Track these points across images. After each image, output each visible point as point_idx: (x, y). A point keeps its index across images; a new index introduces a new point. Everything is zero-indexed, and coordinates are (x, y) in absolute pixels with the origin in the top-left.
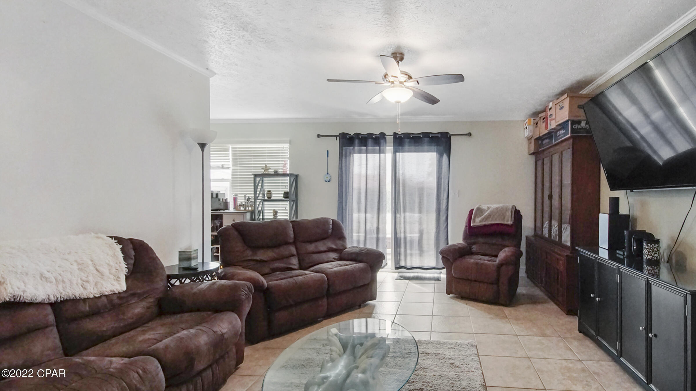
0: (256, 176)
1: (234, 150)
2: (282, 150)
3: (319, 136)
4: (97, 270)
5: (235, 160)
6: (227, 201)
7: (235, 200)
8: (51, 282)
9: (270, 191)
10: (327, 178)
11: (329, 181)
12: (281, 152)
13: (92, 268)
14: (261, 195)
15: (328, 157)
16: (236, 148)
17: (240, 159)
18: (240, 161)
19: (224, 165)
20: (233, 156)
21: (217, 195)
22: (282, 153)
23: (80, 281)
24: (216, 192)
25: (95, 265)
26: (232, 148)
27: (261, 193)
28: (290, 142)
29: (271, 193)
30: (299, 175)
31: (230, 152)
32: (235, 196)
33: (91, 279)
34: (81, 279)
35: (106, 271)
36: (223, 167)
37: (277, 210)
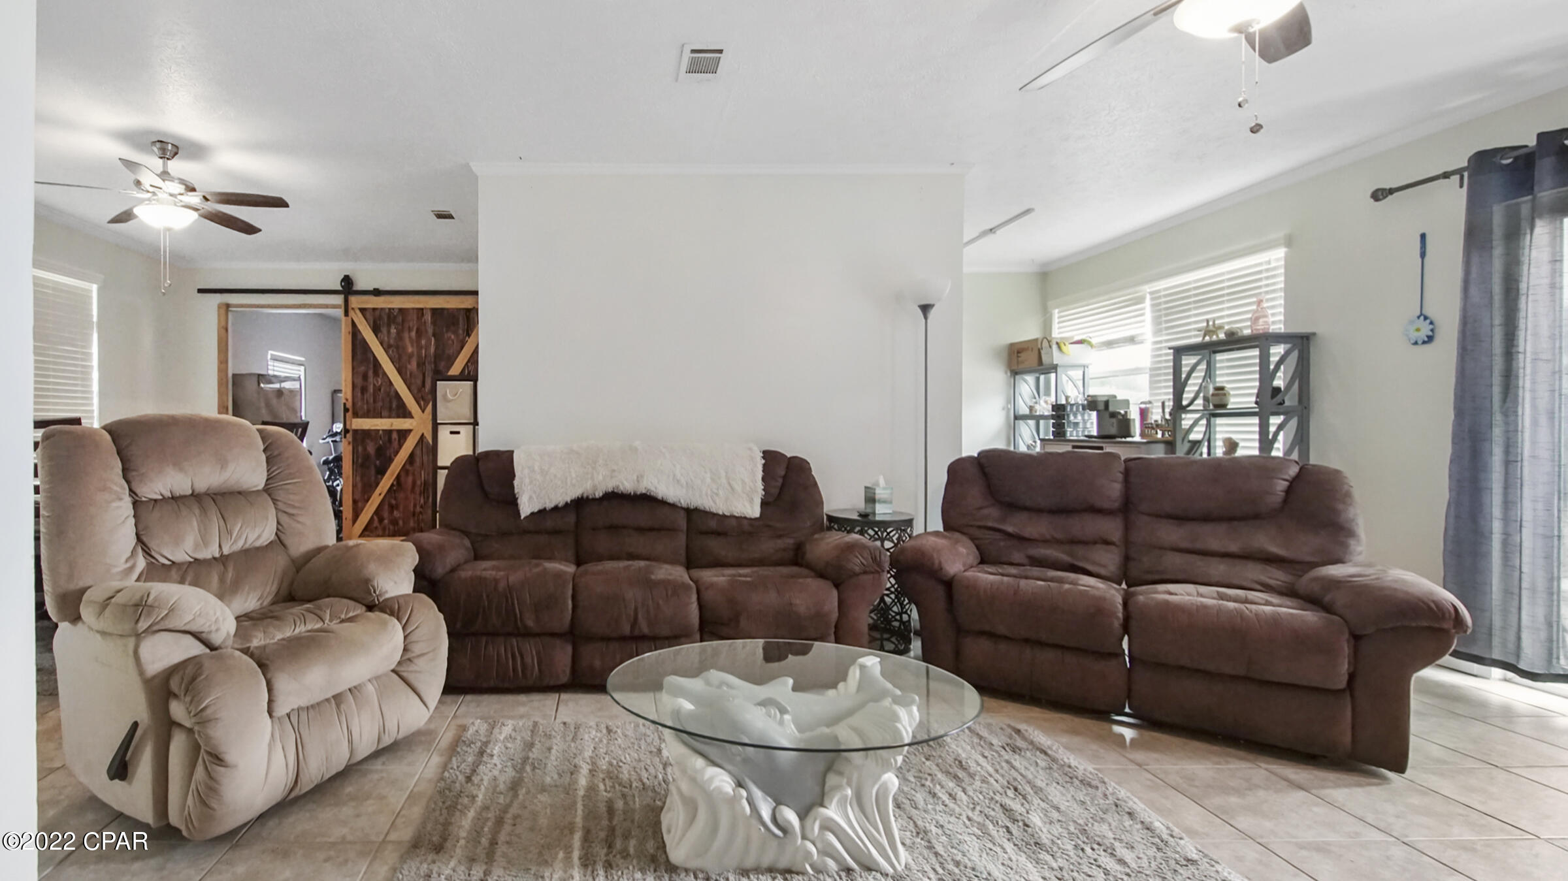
0: (1179, 352)
1: (1154, 296)
2: (1267, 270)
3: (1379, 195)
4: (729, 484)
5: (1157, 321)
6: (1128, 417)
7: (1144, 413)
8: (682, 486)
9: (1222, 388)
10: (1418, 330)
11: (1430, 339)
12: (1264, 275)
13: (724, 481)
14: (1200, 401)
15: (1423, 255)
16: (1158, 291)
17: (1167, 315)
18: (1167, 322)
19: (1138, 335)
20: (1153, 311)
21: (1107, 403)
22: (1267, 278)
23: (709, 492)
24: (1105, 399)
25: (728, 478)
26: (1151, 293)
27: (1202, 395)
28: (1289, 242)
29: (1225, 395)
30: (1314, 334)
31: (1148, 302)
32: (1143, 406)
33: (721, 492)
34: (711, 490)
35: (738, 487)
36: (1132, 340)
37: (1237, 441)
